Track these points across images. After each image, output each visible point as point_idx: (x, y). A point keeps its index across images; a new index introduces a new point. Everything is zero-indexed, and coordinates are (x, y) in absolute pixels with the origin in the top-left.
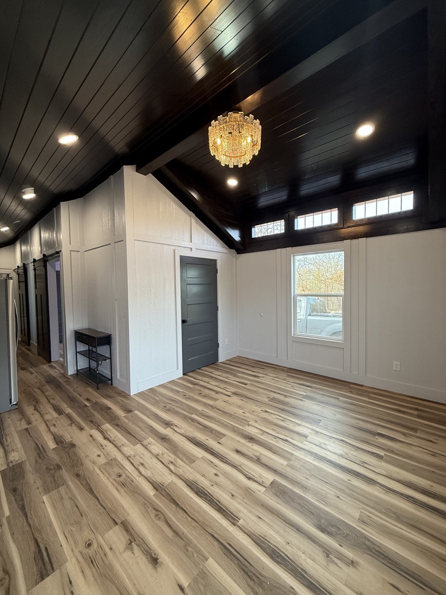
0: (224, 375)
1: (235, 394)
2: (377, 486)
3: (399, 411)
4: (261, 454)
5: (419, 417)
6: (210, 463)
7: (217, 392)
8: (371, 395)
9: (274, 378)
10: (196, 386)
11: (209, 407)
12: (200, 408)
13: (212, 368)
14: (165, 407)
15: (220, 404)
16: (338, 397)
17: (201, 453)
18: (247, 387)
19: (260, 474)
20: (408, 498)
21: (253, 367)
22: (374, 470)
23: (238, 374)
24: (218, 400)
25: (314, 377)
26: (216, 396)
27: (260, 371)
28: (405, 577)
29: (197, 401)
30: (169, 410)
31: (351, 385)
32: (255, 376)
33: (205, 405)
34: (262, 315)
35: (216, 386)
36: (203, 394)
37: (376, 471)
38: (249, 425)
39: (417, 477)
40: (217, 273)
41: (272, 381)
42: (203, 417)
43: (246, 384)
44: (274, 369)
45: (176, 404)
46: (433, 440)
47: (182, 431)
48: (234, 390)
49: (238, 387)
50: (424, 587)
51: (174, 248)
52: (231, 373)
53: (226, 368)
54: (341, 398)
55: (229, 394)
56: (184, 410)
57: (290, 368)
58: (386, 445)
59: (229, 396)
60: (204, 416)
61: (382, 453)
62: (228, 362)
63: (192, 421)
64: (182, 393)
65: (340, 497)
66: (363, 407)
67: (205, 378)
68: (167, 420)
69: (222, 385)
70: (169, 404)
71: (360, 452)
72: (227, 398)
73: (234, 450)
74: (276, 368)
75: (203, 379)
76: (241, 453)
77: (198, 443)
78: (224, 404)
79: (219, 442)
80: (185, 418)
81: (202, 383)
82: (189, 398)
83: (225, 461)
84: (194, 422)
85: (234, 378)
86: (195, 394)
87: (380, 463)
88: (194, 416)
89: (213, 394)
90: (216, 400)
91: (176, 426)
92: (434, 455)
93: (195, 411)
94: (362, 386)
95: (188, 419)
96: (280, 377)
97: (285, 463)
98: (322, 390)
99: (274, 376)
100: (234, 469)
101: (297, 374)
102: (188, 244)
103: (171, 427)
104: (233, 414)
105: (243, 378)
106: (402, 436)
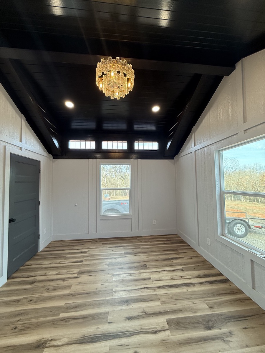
0: (55, 261)
1: (81, 273)
2: (196, 285)
3: (165, 244)
4: (143, 308)
5: (172, 243)
6: (121, 347)
7: (64, 280)
8: (149, 240)
9: (97, 249)
10: (35, 284)
11: (69, 297)
12: (61, 303)
13: (37, 259)
14: (15, 328)
15: (76, 288)
16: (139, 247)
17: (105, 346)
18: (84, 263)
19: (157, 323)
20: (206, 283)
21: (73, 246)
22: (187, 278)
23: (67, 256)
24: (71, 286)
25: (117, 240)
26: (66, 283)
27: (82, 247)
28: (242, 320)
29: (51, 298)
30: (25, 329)
31: (138, 238)
32: (82, 253)
33: (63, 297)
34: (76, 204)
35: (57, 274)
36: (51, 288)
37: (188, 278)
38: (115, 292)
39: (200, 271)
40: (40, 172)
41: (97, 251)
42: (72, 310)
43: (82, 262)
44: (90, 243)
45: (27, 317)
46: (185, 252)
47: (65, 340)
48: (76, 270)
49: (78, 266)
50: (246, 318)
51: (4, 144)
52: (60, 257)
53: (51, 254)
54: (141, 247)
55: (76, 275)
56: (46, 316)
57: (99, 239)
58: (178, 263)
59: (77, 277)
60: (73, 308)
61: (180, 267)
62: (48, 249)
63: (66, 322)
64: (24, 300)
65: (194, 302)
66: (153, 248)
67: (38, 272)
68: (33, 341)
69: (62, 271)
70: (18, 321)
71: (176, 272)
72: (78, 280)
73: (126, 320)
74: (91, 241)
75: (37, 273)
76: (132, 318)
77: (92, 338)
78: (79, 287)
79: (109, 323)
80: (55, 324)
81: (39, 278)
82: (39, 301)
83: (128, 334)
84: (69, 321)
85: (68, 261)
86: (42, 293)
87: (184, 273)
88: (62, 315)
89: (61, 283)
90: (69, 287)
91: (52, 340)
92: (191, 258)
93: (59, 309)
94: (141, 237)
95: (59, 323)
96: (100, 247)
97: (158, 303)
98: (128, 246)
99: (94, 247)
100: (141, 335)
101: (106, 241)
102: (18, 143)
103: (47, 345)
104: (95, 290)
105: (73, 258)
106: (176, 255)
